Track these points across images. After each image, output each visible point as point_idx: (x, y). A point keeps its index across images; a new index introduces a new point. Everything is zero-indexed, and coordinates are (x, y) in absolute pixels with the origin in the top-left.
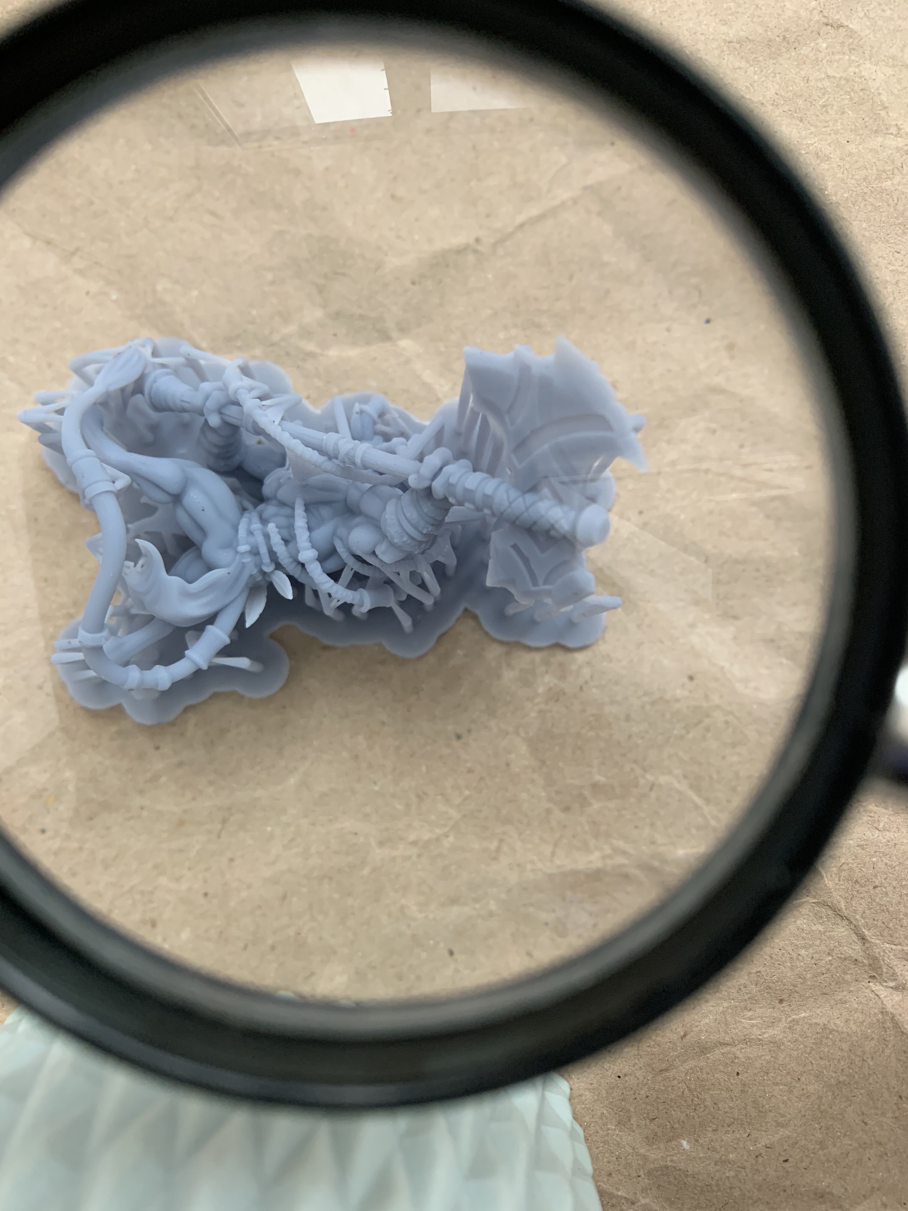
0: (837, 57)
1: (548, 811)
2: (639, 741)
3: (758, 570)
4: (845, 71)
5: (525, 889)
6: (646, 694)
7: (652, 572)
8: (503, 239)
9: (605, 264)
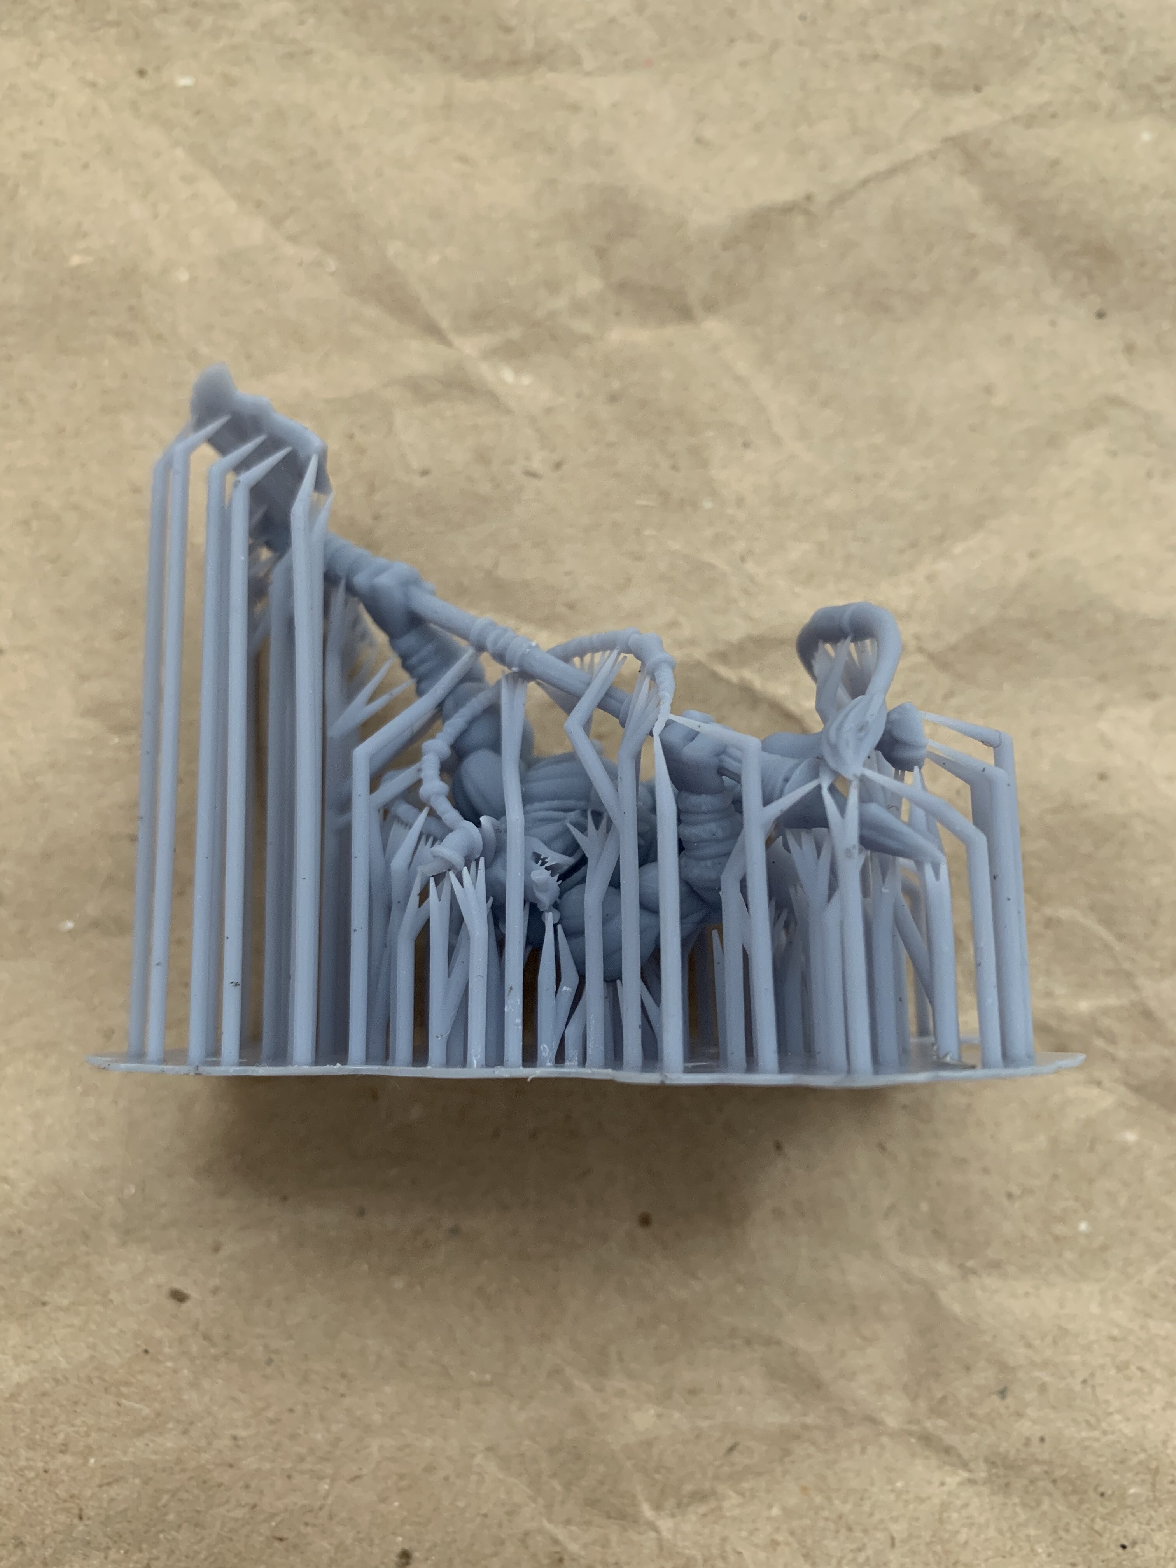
8: (841, 198)
9: (972, 236)
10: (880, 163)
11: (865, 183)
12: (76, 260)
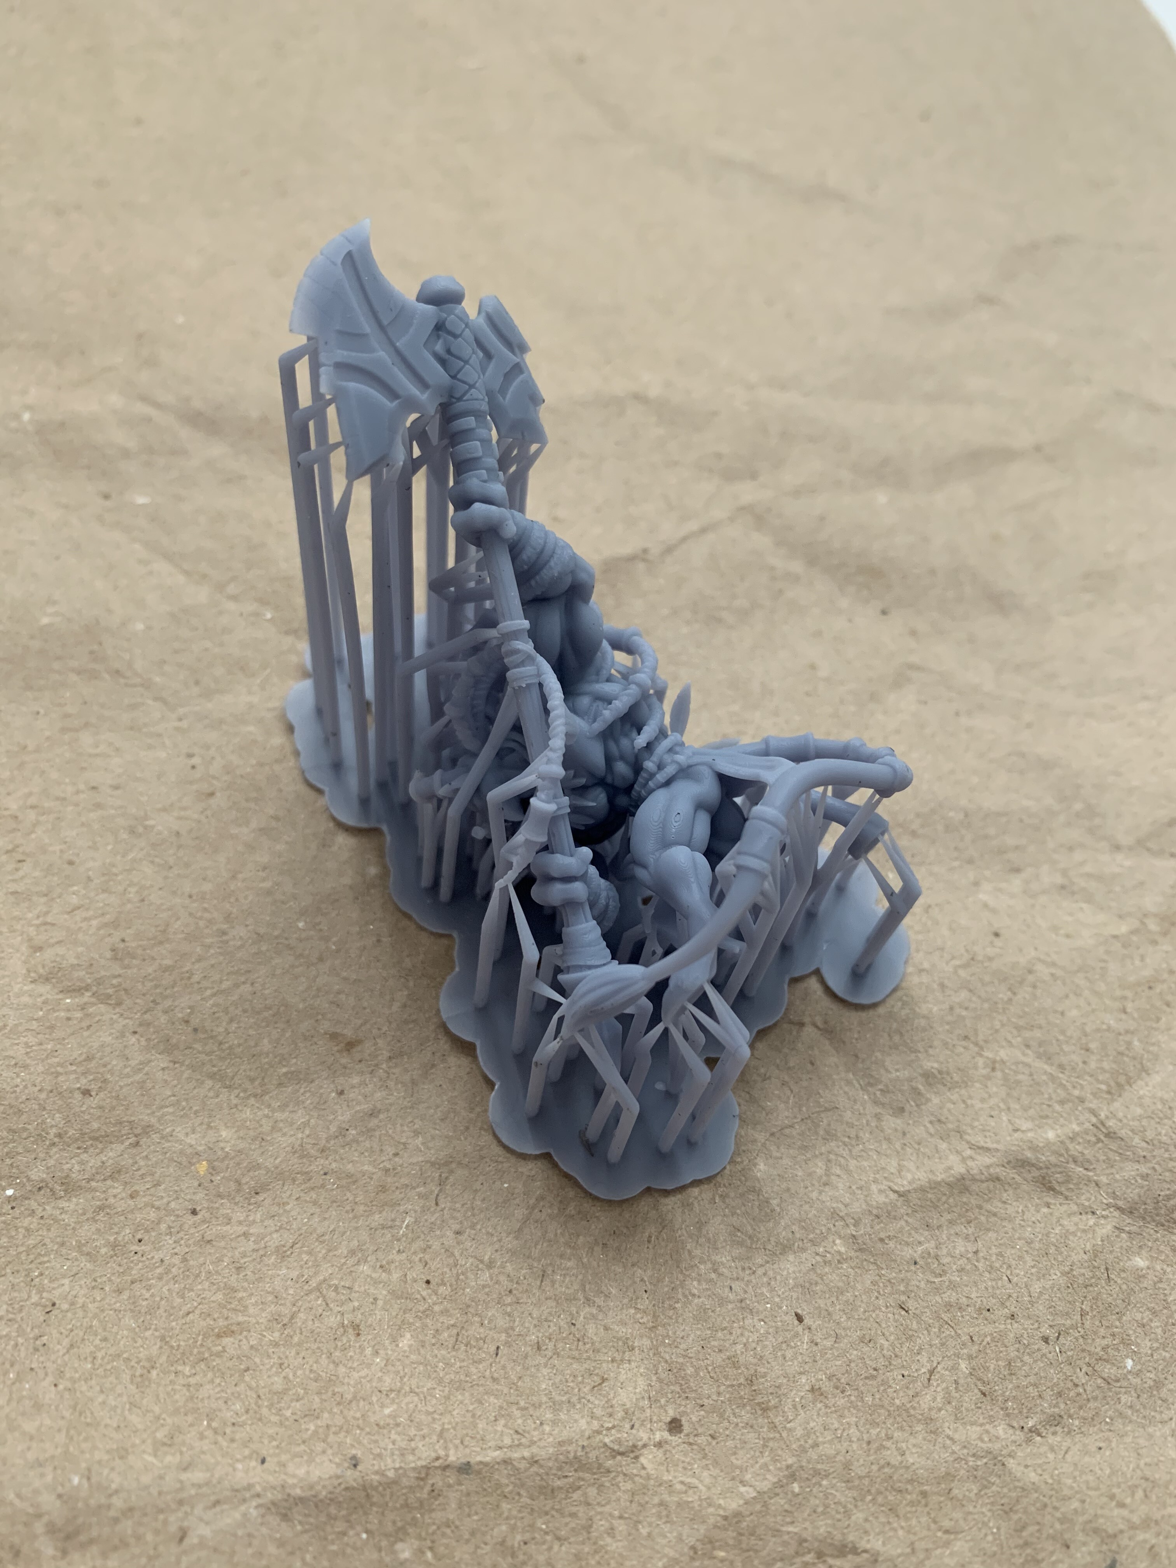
1: (879, 1118)
3: (1021, 821)
5: (877, 1216)
6: (953, 957)
8: (669, 550)
9: (772, 568)
10: (693, 526)
11: (684, 539)
12: (45, 621)
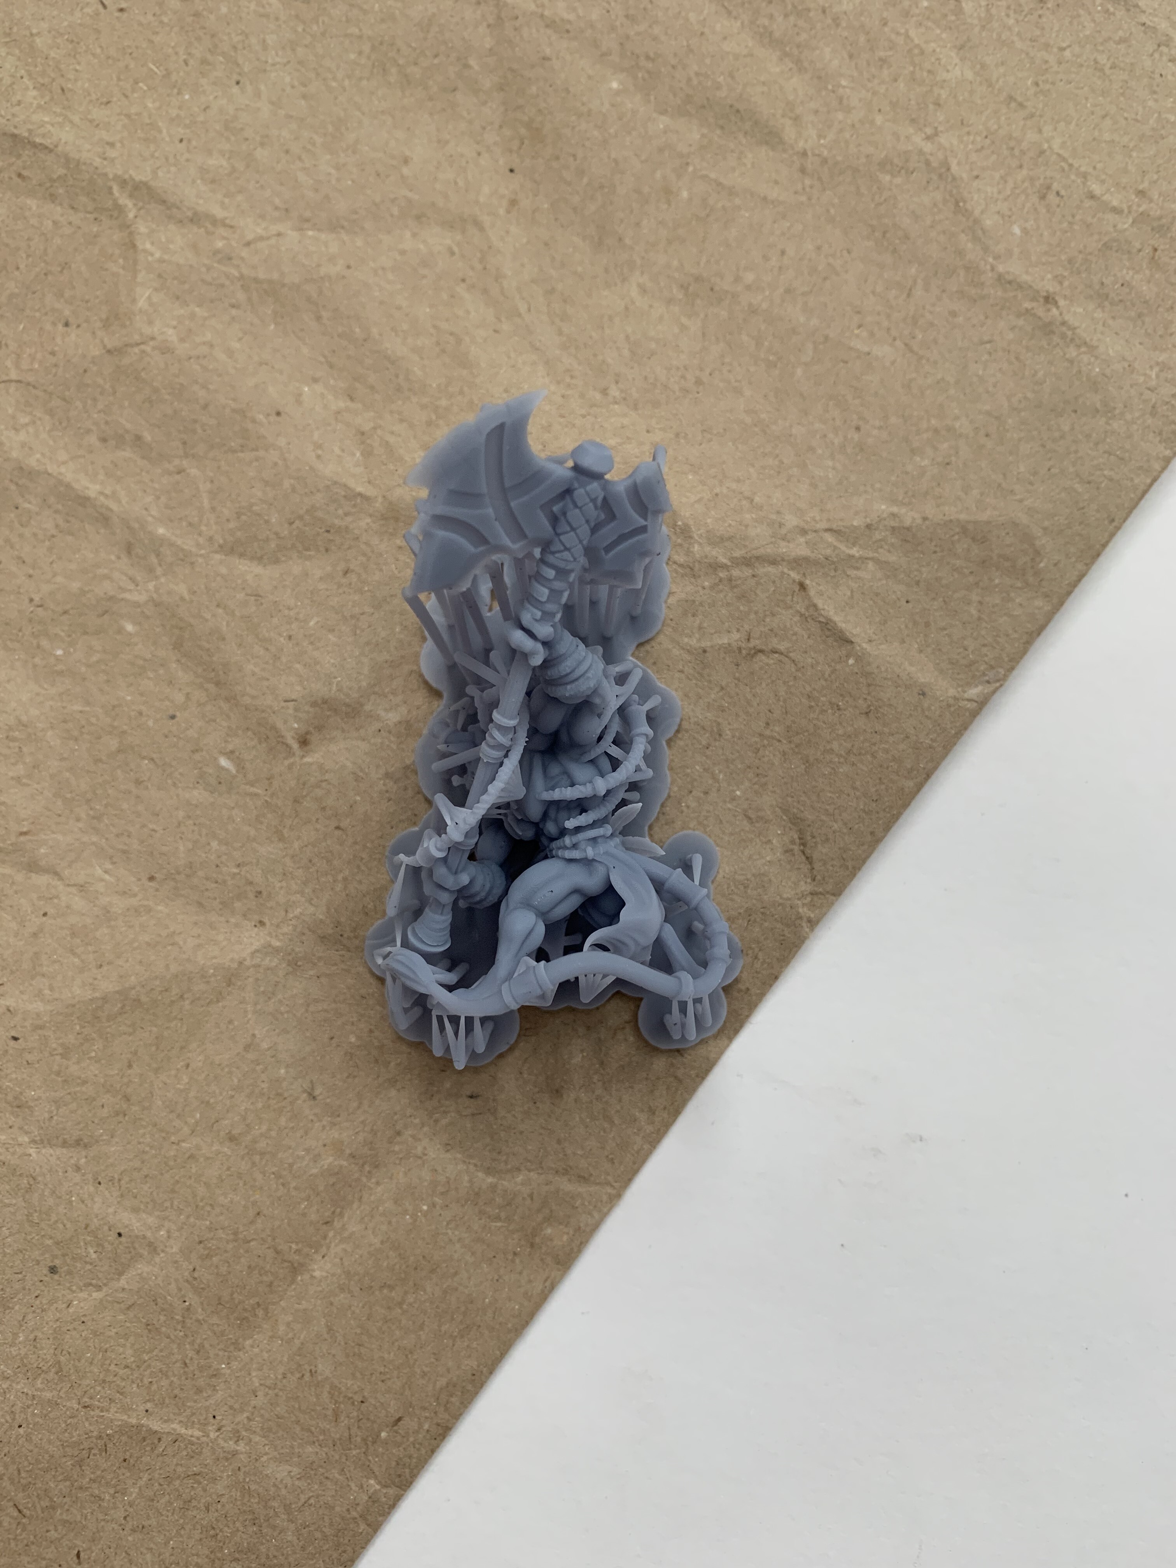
0: (930, 24)
1: (88, 431)
2: (200, 431)
3: (397, 376)
4: (927, 42)
5: (21, 468)
6: (234, 400)
7: (319, 318)
